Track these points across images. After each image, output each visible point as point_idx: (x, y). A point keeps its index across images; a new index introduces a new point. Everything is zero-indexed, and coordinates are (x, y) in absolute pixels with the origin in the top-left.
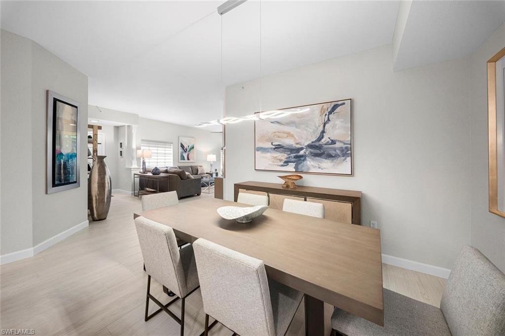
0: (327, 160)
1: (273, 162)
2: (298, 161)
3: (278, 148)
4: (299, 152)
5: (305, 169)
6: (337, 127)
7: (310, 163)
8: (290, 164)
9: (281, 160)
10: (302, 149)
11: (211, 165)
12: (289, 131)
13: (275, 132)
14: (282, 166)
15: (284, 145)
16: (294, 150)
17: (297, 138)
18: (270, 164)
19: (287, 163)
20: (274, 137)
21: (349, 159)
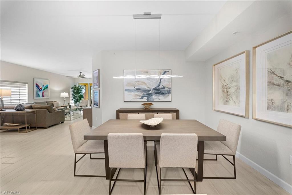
0: (162, 96)
1: (135, 97)
2: (149, 96)
3: (138, 90)
4: (149, 92)
5: (152, 100)
6: (166, 81)
7: (154, 97)
8: (144, 98)
9: (139, 96)
10: (150, 90)
11: (64, 100)
12: (144, 81)
13: (136, 81)
14: (140, 99)
15: (141, 88)
16: (146, 91)
17: (148, 85)
18: (133, 98)
19: (143, 97)
20: (136, 84)
21: (170, 95)
